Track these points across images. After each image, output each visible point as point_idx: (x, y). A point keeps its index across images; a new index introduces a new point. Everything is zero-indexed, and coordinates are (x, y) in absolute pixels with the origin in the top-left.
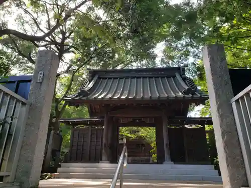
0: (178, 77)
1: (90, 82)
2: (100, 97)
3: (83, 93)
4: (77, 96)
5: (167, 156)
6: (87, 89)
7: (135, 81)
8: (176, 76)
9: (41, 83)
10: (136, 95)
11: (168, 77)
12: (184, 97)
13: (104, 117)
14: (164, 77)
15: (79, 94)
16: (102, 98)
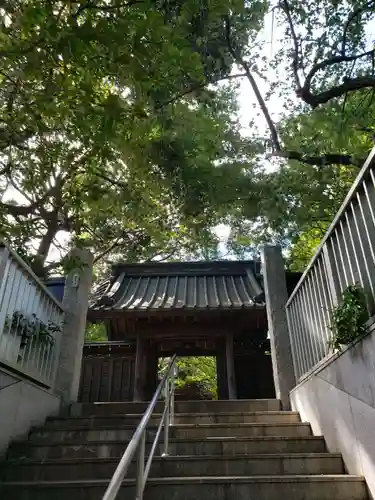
0: (250, 277)
1: (112, 284)
2: (131, 307)
3: (106, 301)
4: (96, 306)
5: (231, 391)
6: (111, 294)
7: (184, 281)
8: (246, 275)
9: (77, 287)
10: (187, 302)
11: (236, 277)
12: (255, 305)
13: (135, 340)
14: (229, 276)
15: (99, 303)
16: (135, 308)
